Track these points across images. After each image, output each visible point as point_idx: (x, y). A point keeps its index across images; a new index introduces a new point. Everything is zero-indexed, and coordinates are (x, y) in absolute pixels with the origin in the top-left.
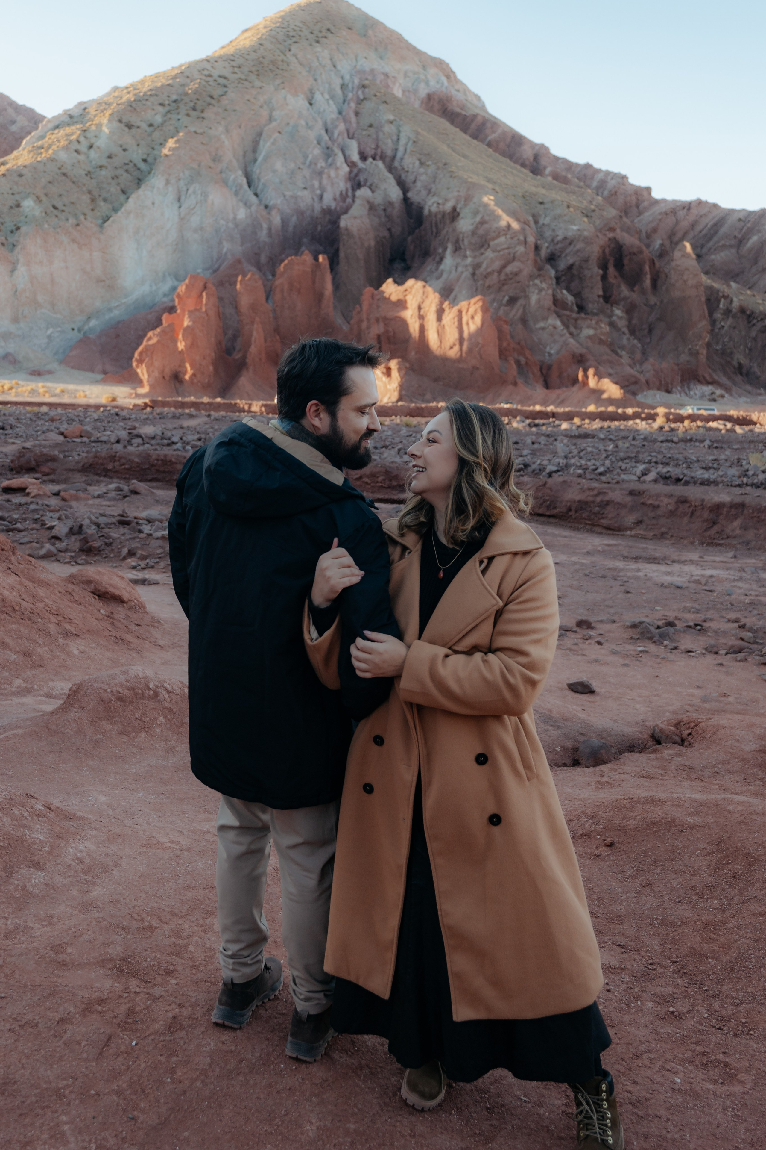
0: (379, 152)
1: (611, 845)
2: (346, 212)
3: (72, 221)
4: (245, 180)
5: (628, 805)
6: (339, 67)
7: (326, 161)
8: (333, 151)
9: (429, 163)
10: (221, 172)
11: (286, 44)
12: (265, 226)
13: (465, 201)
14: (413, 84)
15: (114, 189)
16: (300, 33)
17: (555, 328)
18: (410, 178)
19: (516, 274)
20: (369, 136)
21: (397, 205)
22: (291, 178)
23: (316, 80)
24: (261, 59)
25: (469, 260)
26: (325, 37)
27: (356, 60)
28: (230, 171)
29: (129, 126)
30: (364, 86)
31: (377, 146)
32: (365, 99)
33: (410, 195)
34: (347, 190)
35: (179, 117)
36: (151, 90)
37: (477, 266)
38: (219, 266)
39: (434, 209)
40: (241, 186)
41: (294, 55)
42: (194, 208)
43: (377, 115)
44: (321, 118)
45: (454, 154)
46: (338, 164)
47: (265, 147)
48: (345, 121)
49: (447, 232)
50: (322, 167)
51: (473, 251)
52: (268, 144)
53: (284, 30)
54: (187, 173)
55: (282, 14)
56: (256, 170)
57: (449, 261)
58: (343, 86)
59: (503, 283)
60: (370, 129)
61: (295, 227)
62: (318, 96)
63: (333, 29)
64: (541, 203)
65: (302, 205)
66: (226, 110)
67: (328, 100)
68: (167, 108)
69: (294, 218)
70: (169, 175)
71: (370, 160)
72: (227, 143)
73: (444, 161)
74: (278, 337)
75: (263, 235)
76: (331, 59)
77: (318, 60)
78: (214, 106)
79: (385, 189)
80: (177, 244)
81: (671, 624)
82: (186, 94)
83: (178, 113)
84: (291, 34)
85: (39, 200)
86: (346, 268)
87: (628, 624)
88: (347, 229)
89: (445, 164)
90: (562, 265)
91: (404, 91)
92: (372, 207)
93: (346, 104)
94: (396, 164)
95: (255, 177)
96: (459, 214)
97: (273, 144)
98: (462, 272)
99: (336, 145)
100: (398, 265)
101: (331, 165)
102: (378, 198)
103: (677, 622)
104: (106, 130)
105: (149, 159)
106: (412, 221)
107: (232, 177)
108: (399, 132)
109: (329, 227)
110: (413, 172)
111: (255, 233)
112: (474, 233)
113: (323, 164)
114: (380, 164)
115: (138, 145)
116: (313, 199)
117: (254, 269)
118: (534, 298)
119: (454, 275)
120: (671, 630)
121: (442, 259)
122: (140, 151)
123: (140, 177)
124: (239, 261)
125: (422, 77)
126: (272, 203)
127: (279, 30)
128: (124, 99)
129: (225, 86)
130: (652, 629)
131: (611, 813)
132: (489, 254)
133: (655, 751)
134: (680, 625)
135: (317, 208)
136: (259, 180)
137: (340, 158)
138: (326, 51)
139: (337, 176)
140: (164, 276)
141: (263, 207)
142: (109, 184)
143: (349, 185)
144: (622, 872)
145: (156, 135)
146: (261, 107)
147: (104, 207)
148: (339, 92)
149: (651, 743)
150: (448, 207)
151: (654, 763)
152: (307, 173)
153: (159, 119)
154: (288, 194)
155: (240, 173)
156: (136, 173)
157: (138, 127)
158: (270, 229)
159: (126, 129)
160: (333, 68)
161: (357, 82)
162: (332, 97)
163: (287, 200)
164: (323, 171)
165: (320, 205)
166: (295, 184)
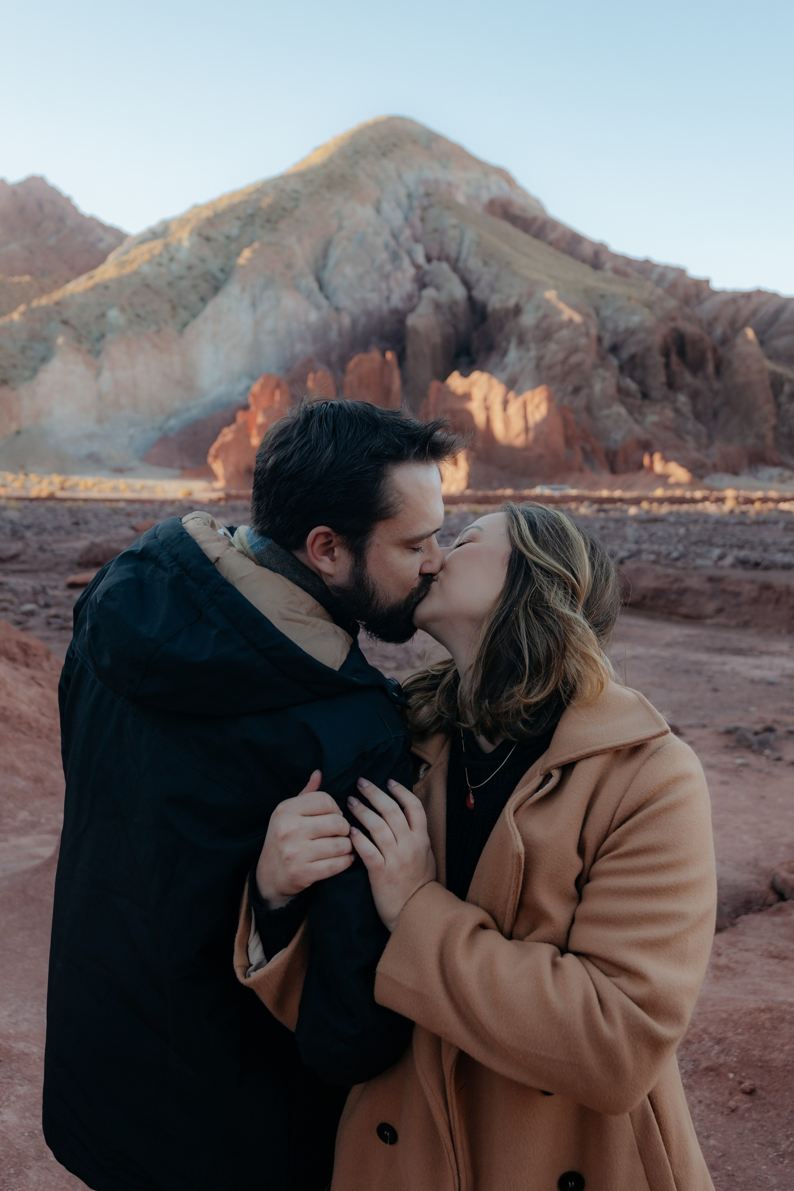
1: (751, 1092)
2: (412, 309)
3: (154, 328)
4: (316, 284)
5: (768, 1025)
7: (393, 263)
11: (354, 159)
12: (335, 327)
13: (527, 297)
15: (193, 298)
17: (619, 415)
18: (473, 278)
19: (579, 365)
21: (461, 304)
22: (359, 281)
24: (331, 174)
25: (533, 353)
29: (208, 239)
31: (442, 249)
33: (473, 293)
34: (413, 290)
37: (540, 359)
38: (292, 366)
39: (497, 305)
40: (312, 290)
47: (335, 254)
48: (412, 226)
49: (510, 326)
50: (388, 270)
52: (337, 250)
53: (352, 146)
56: (327, 276)
57: (513, 354)
59: (566, 374)
60: (435, 233)
61: (364, 327)
64: (603, 296)
65: (370, 307)
67: (394, 208)
69: (363, 319)
70: (245, 282)
75: (333, 335)
80: (251, 347)
81: (770, 730)
82: (261, 208)
83: (253, 226)
85: (123, 310)
86: (413, 364)
87: (722, 729)
88: (413, 327)
89: (507, 263)
90: (625, 354)
91: (466, 198)
92: (437, 306)
94: (460, 264)
95: (325, 281)
96: (521, 310)
99: (402, 249)
101: (397, 267)
102: (443, 298)
103: (776, 726)
105: (225, 269)
109: (396, 325)
110: (476, 272)
111: (325, 333)
112: (537, 327)
116: (380, 300)
117: (325, 367)
118: (598, 387)
120: (771, 736)
124: (310, 360)
128: (203, 215)
129: (297, 200)
130: (750, 736)
131: (746, 1037)
132: (553, 347)
133: (780, 911)
134: (781, 730)
135: (385, 308)
136: (329, 284)
138: (391, 164)
139: (404, 277)
141: (333, 310)
144: (774, 1144)
147: (183, 314)
148: (404, 200)
149: (772, 897)
150: (511, 303)
151: (783, 931)
152: (374, 276)
153: (235, 232)
154: (357, 296)
155: (311, 278)
156: (213, 282)
158: (340, 330)
160: (398, 179)
161: (422, 190)
162: (399, 205)
163: (356, 301)
164: (391, 274)
165: (387, 305)
166: (363, 287)
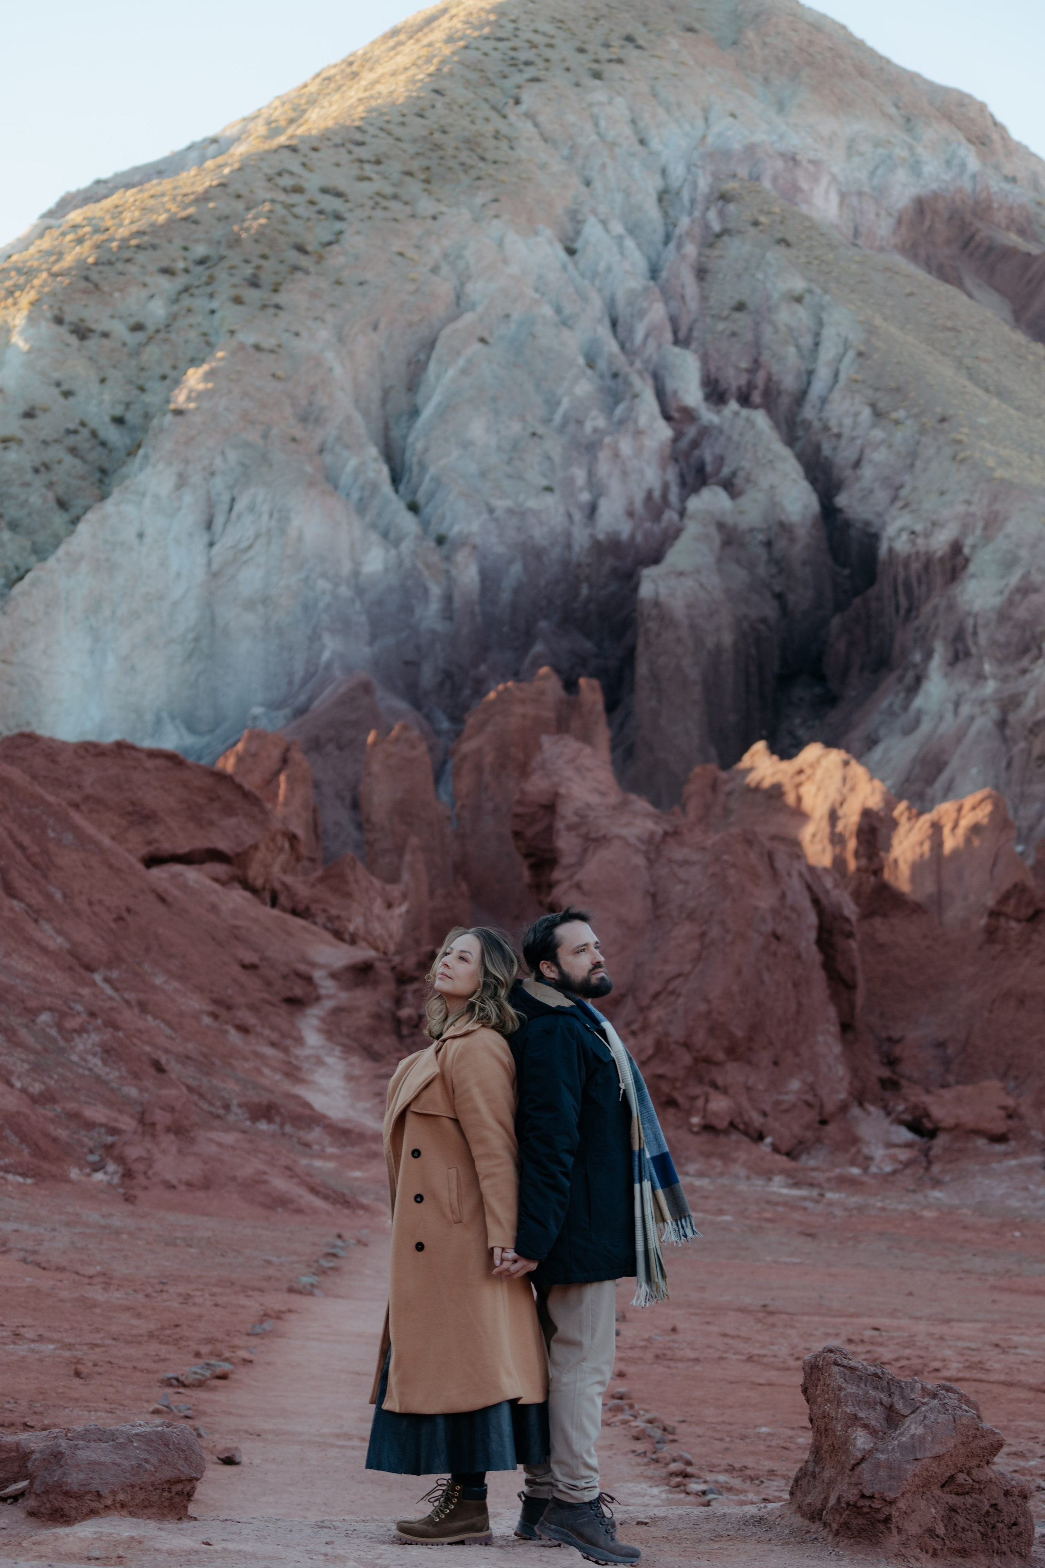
0: (760, 378)
2: (657, 554)
4: (385, 471)
6: (655, 144)
7: (609, 411)
8: (628, 383)
9: (901, 414)
10: (321, 451)
11: (508, 84)
12: (436, 591)
13: (985, 528)
14: (873, 173)
15: (39, 498)
16: (548, 53)
20: (734, 334)
21: (802, 533)
22: (510, 461)
23: (588, 183)
25: (990, 687)
26: (620, 61)
27: (706, 120)
28: (347, 447)
29: (82, 332)
30: (724, 197)
31: (756, 363)
32: (725, 232)
33: (841, 500)
34: (666, 487)
35: (214, 305)
36: (140, 233)
37: (1008, 703)
38: (311, 700)
39: (902, 545)
40: (374, 487)
41: (529, 116)
42: (250, 547)
43: (760, 276)
44: (600, 290)
45: (971, 387)
46: (643, 420)
47: (441, 380)
48: (669, 294)
49: (936, 608)
50: (595, 430)
51: (1000, 662)
52: (451, 373)
53: (502, 45)
54: (233, 456)
56: (417, 441)
57: (935, 688)
58: (663, 196)
60: (737, 315)
61: (517, 590)
62: (592, 230)
63: (640, 34)
65: (539, 534)
66: (338, 283)
67: (620, 238)
68: (182, 280)
69: (516, 569)
70: (187, 462)
71: (733, 405)
72: (338, 371)
73: (938, 410)
74: (464, 887)
75: (428, 615)
76: (633, 122)
77: (596, 125)
78: (307, 272)
79: (772, 487)
80: (197, 639)
82: (235, 242)
83: (211, 296)
86: (653, 703)
88: (657, 604)
89: (943, 420)
91: (843, 196)
92: (731, 538)
93: (672, 246)
94: (808, 412)
95: (412, 458)
96: (967, 560)
97: (464, 372)
98: (972, 718)
99: (638, 364)
100: (801, 692)
101: (621, 422)
102: (748, 514)
104: (19, 341)
105: (129, 417)
106: (846, 572)
107: (353, 463)
108: (820, 323)
109: (613, 587)
110: (853, 439)
111: (407, 609)
112: (1003, 616)
113: (601, 422)
114: (760, 418)
115: (103, 381)
116: (570, 516)
117: (402, 705)
119: (949, 724)
121: (918, 681)
122: (107, 397)
123: (106, 465)
124: (366, 688)
125: (900, 152)
126: (456, 529)
127: (488, 46)
128: (68, 260)
129: (339, 217)
135: (581, 538)
136: (423, 467)
137: (648, 404)
138: (619, 100)
139: (639, 451)
140: (158, 721)
141: (432, 544)
142: (27, 485)
143: (672, 475)
145: (152, 353)
146: (435, 270)
147: (13, 546)
148: (652, 213)
150: (940, 541)
152: (554, 446)
153: (158, 310)
154: (501, 504)
155: (373, 451)
156: (96, 455)
157: (105, 335)
158: (448, 599)
159: (73, 340)
160: (637, 148)
161: (704, 184)
162: (633, 230)
163: (496, 520)
164: (601, 441)
165: (587, 532)
166: (521, 478)
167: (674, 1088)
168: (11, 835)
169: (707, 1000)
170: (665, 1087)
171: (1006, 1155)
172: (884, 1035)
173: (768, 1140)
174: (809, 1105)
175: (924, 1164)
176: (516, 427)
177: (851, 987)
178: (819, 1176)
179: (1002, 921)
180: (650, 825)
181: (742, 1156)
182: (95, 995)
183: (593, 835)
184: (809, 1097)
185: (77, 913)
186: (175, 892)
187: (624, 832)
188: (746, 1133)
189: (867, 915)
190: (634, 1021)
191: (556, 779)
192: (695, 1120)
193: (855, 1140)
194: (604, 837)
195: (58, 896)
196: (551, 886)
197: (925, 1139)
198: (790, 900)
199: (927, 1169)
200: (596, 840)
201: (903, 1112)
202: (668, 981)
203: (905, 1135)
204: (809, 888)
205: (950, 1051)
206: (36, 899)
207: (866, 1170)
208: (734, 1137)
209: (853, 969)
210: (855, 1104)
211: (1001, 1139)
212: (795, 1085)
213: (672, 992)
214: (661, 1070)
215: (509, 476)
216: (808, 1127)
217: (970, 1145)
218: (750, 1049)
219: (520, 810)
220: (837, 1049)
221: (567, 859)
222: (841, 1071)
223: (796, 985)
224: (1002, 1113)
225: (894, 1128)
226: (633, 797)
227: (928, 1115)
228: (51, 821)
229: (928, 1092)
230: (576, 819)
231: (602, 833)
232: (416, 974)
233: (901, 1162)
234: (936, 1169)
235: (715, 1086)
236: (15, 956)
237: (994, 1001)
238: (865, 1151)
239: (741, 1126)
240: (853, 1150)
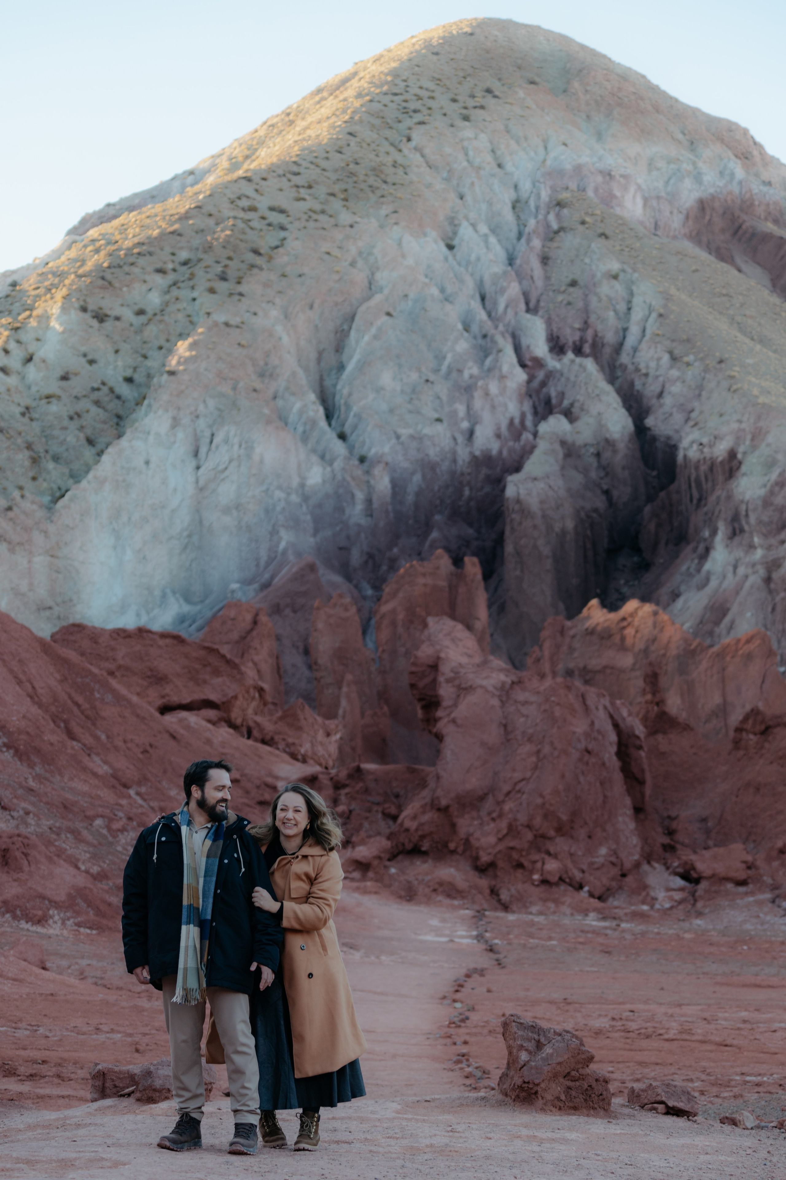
0: (589, 336)
4: (321, 411)
6: (509, 167)
8: (494, 342)
9: (690, 358)
10: (275, 398)
11: (402, 126)
12: (360, 496)
13: (753, 440)
14: (667, 183)
15: (73, 438)
16: (430, 103)
20: (569, 303)
21: (622, 446)
22: (411, 400)
23: (461, 198)
24: (352, 166)
26: (482, 107)
27: (546, 150)
28: (294, 394)
29: (101, 317)
30: (560, 204)
31: (585, 325)
32: (561, 229)
33: (648, 422)
35: (195, 294)
37: (773, 567)
39: (693, 453)
40: (314, 423)
41: (418, 149)
42: (226, 469)
43: (587, 260)
44: (472, 275)
45: (740, 338)
46: (506, 368)
47: (359, 344)
48: (520, 276)
49: (719, 498)
50: (471, 377)
51: (765, 536)
53: (396, 98)
54: (212, 404)
55: (394, 65)
56: (342, 390)
57: (721, 554)
58: (517, 206)
61: (419, 493)
62: (465, 230)
63: (497, 89)
65: (433, 453)
66: (284, 275)
67: (486, 235)
68: (172, 277)
71: (571, 354)
72: (286, 340)
73: (718, 355)
74: (386, 708)
75: (355, 514)
76: (493, 152)
77: (466, 155)
78: (261, 268)
79: (598, 414)
82: (208, 249)
84: (412, 106)
86: (517, 573)
88: (519, 501)
92: (570, 453)
93: (523, 241)
95: (340, 400)
96: (740, 463)
97: (376, 337)
98: (746, 576)
100: (625, 561)
101: (490, 370)
102: (583, 435)
104: (56, 326)
106: (654, 474)
107: (298, 406)
108: (631, 294)
111: (340, 510)
112: (768, 502)
113: (475, 371)
114: (590, 363)
115: (117, 352)
116: (455, 439)
117: (338, 579)
119: (730, 582)
121: (708, 550)
122: (120, 364)
123: (122, 413)
125: (687, 166)
126: (373, 452)
136: (348, 408)
137: (509, 356)
138: (483, 137)
139: (503, 391)
141: (355, 461)
142: (64, 428)
143: (528, 407)
145: (152, 331)
146: (353, 264)
148: (509, 218)
150: (721, 450)
152: (442, 389)
153: (155, 299)
154: (405, 432)
155: (311, 397)
157: (117, 318)
158: (369, 501)
159: (95, 323)
160: (497, 170)
161: (545, 195)
163: (402, 444)
164: (476, 384)
165: (468, 450)
166: (419, 413)
167: (521, 856)
168: (70, 697)
169: (542, 796)
170: (515, 855)
171: (746, 894)
172: (665, 814)
173: (586, 889)
174: (613, 864)
175: (692, 902)
176: (414, 376)
177: (641, 782)
178: (620, 912)
179: (744, 734)
180: (502, 677)
181: (568, 900)
182: (130, 804)
183: (463, 686)
184: (613, 859)
185: (116, 749)
186: (182, 731)
187: (485, 683)
188: (571, 885)
189: (653, 732)
190: (494, 811)
191: (438, 647)
192: (536, 877)
193: (645, 887)
194: (471, 687)
195: (103, 737)
196: (436, 720)
197: (693, 885)
198: (597, 726)
199: (694, 905)
200: (465, 689)
201: (678, 867)
202: (516, 784)
203: (679, 882)
204: (611, 717)
205: (710, 824)
206: (89, 740)
207: (652, 907)
208: (563, 887)
209: (643, 771)
210: (645, 862)
211: (742, 883)
212: (603, 851)
213: (519, 791)
214: (511, 844)
215: (410, 412)
216: (613, 879)
217: (722, 888)
218: (572, 828)
219: (414, 669)
220: (632, 825)
221: (445, 703)
222: (635, 840)
223: (602, 784)
224: (744, 866)
225: (672, 878)
226: (491, 658)
227: (694, 869)
228: (97, 687)
229: (695, 852)
230: (452, 675)
231: (469, 684)
232: (347, 782)
233: (676, 901)
234: (699, 905)
235: (549, 853)
236: (76, 780)
237: (739, 790)
238: (652, 894)
239: (567, 880)
240: (644, 894)
